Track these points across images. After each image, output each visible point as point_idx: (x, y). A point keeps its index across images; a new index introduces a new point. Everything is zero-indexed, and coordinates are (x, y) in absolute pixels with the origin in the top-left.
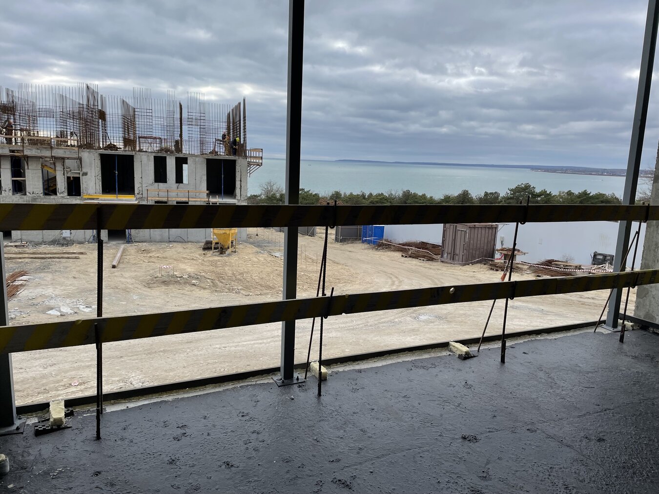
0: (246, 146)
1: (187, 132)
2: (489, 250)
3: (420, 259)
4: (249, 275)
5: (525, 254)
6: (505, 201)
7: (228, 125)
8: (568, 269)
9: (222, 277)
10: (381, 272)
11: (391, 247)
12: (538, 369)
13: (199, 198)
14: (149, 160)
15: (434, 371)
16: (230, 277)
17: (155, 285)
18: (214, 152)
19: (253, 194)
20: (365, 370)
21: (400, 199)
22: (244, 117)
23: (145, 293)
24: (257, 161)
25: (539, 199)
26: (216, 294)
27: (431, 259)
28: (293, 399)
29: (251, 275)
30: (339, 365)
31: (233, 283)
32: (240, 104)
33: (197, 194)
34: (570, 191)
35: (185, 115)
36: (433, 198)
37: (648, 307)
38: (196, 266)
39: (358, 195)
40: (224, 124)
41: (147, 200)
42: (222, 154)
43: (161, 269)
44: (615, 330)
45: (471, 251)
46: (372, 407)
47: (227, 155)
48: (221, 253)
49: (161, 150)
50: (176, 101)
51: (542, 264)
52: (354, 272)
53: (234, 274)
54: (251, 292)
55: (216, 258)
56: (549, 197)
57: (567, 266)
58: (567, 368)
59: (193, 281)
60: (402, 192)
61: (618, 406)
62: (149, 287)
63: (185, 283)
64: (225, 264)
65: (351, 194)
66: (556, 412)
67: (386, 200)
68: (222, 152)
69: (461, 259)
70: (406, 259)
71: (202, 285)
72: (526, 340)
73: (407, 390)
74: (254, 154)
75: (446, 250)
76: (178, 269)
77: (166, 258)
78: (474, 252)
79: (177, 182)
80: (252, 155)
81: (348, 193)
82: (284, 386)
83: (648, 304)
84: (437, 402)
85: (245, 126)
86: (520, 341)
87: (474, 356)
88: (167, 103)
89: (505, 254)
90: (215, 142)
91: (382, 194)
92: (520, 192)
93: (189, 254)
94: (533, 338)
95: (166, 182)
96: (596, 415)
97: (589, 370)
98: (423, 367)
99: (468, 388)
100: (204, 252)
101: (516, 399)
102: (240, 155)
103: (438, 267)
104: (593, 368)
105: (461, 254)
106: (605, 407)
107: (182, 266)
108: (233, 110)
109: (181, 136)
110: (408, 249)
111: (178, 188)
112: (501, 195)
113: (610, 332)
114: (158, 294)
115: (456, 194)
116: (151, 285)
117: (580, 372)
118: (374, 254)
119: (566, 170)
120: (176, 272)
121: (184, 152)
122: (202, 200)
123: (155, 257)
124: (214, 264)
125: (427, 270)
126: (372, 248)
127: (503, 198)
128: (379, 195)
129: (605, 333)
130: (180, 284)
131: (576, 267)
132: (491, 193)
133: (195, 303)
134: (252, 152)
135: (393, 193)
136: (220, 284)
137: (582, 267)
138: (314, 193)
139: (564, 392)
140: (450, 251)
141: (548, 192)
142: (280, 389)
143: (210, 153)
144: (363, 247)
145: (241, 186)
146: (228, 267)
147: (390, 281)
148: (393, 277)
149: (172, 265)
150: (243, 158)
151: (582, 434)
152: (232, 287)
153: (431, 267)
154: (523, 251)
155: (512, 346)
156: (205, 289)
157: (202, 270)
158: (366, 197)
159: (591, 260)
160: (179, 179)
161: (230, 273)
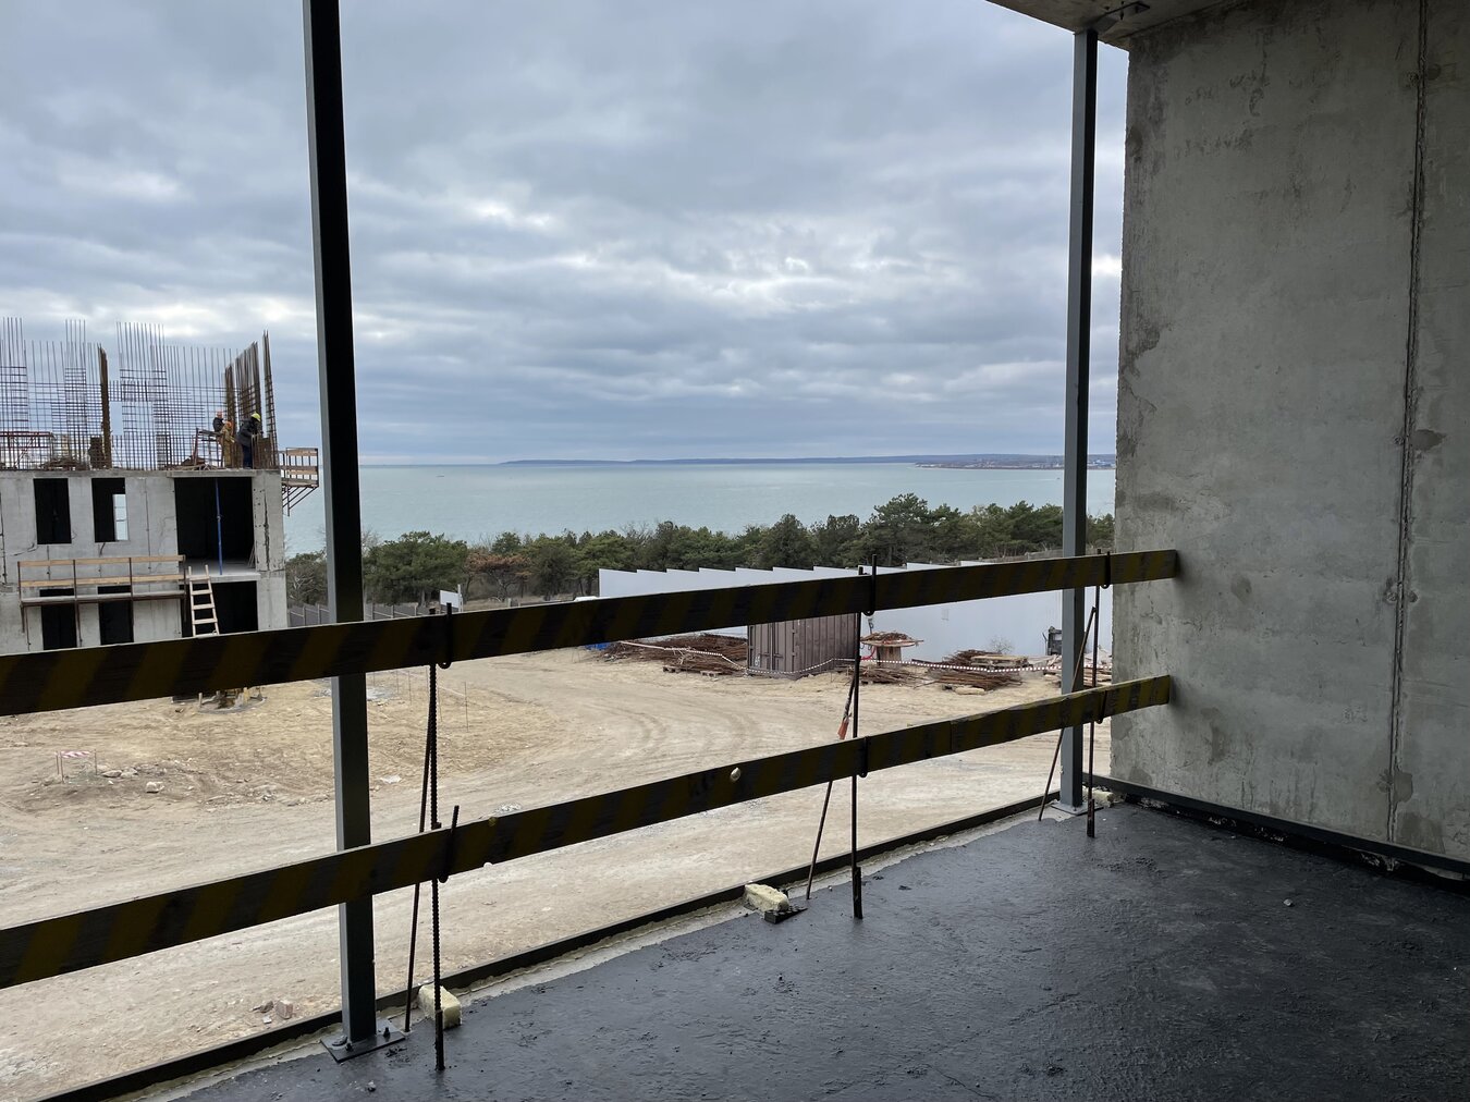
0: (275, 445)
1: (121, 417)
2: (846, 642)
3: (704, 674)
4: (298, 753)
5: (917, 643)
6: (870, 533)
7: (228, 397)
8: (1002, 668)
9: (228, 764)
10: (619, 712)
11: (638, 653)
12: (930, 921)
13: (160, 574)
14: (20, 489)
15: (710, 961)
16: (249, 761)
17: (47, 803)
18: (195, 461)
19: (302, 553)
20: (553, 985)
21: (651, 540)
22: (268, 377)
23: (19, 826)
24: (307, 477)
25: (937, 524)
26: (211, 810)
27: (727, 671)
28: (373, 1090)
29: (302, 752)
30: (492, 980)
31: (255, 777)
32: (255, 347)
33: (154, 565)
34: (994, 505)
35: (113, 377)
36: (724, 535)
37: (1134, 756)
38: (158, 745)
39: (558, 539)
40: (217, 394)
41: (20, 587)
42: (215, 464)
43: (60, 762)
44: (1079, 810)
45: (808, 646)
46: (567, 1079)
47: (229, 466)
48: (223, 705)
49: (53, 464)
50: (90, 344)
51: (953, 662)
52: (558, 718)
53: (257, 755)
54: (303, 795)
55: (210, 719)
56: (956, 519)
57: (1000, 661)
58: (986, 910)
59: (150, 783)
60: (656, 527)
61: (1088, 986)
62: (30, 811)
63: (128, 790)
64: (233, 732)
65: (543, 537)
66: (965, 1019)
67: (622, 545)
68: (214, 460)
69: (789, 666)
70: (674, 675)
71: (175, 790)
72: (906, 857)
73: (650, 1019)
74: (296, 460)
75: (758, 648)
76: (110, 757)
77: (75, 730)
78: (815, 648)
79: (98, 539)
80: (293, 464)
81: (535, 536)
82: (353, 1057)
83: (1134, 750)
84: (716, 1039)
85: (270, 398)
86: (894, 860)
87: (799, 912)
88: (65, 349)
89: (878, 648)
90: (197, 438)
91: (612, 532)
92: (898, 513)
93: (138, 715)
94: (920, 849)
95: (68, 540)
96: (1044, 1012)
97: (1030, 910)
98: (688, 955)
99: (786, 992)
100: (177, 707)
101: (886, 1002)
102: (261, 465)
103: (744, 688)
104: (1037, 904)
105: (790, 654)
106: (1062, 991)
107: (119, 747)
108: (238, 361)
109: (106, 426)
110: (677, 653)
111: (101, 553)
112: (862, 521)
113: (1069, 816)
114: (53, 826)
115: (771, 526)
116: (34, 805)
117: (1013, 917)
118: (602, 672)
119: (984, 462)
120: (104, 763)
121: (115, 464)
122: (167, 578)
123: (44, 732)
124: (203, 733)
125: (720, 695)
126: (598, 658)
127: (867, 526)
128: (606, 535)
129: (1059, 820)
130: (114, 792)
131: (1019, 662)
132: (841, 518)
133: (155, 839)
134: (293, 458)
135: (638, 529)
136: (222, 784)
137: (1030, 662)
138: (453, 542)
139: (981, 970)
140: (765, 650)
141: (952, 510)
142: (339, 1068)
143: (183, 464)
144: (576, 658)
145: (267, 539)
146: (241, 739)
147: (639, 730)
148: (647, 721)
149: (92, 748)
150: (270, 473)
151: (1019, 1063)
152: (254, 787)
153: (729, 688)
154: (914, 638)
155: (878, 875)
156: (180, 799)
157: (171, 753)
158: (578, 541)
159: (1044, 645)
160: (105, 529)
161: (247, 753)
